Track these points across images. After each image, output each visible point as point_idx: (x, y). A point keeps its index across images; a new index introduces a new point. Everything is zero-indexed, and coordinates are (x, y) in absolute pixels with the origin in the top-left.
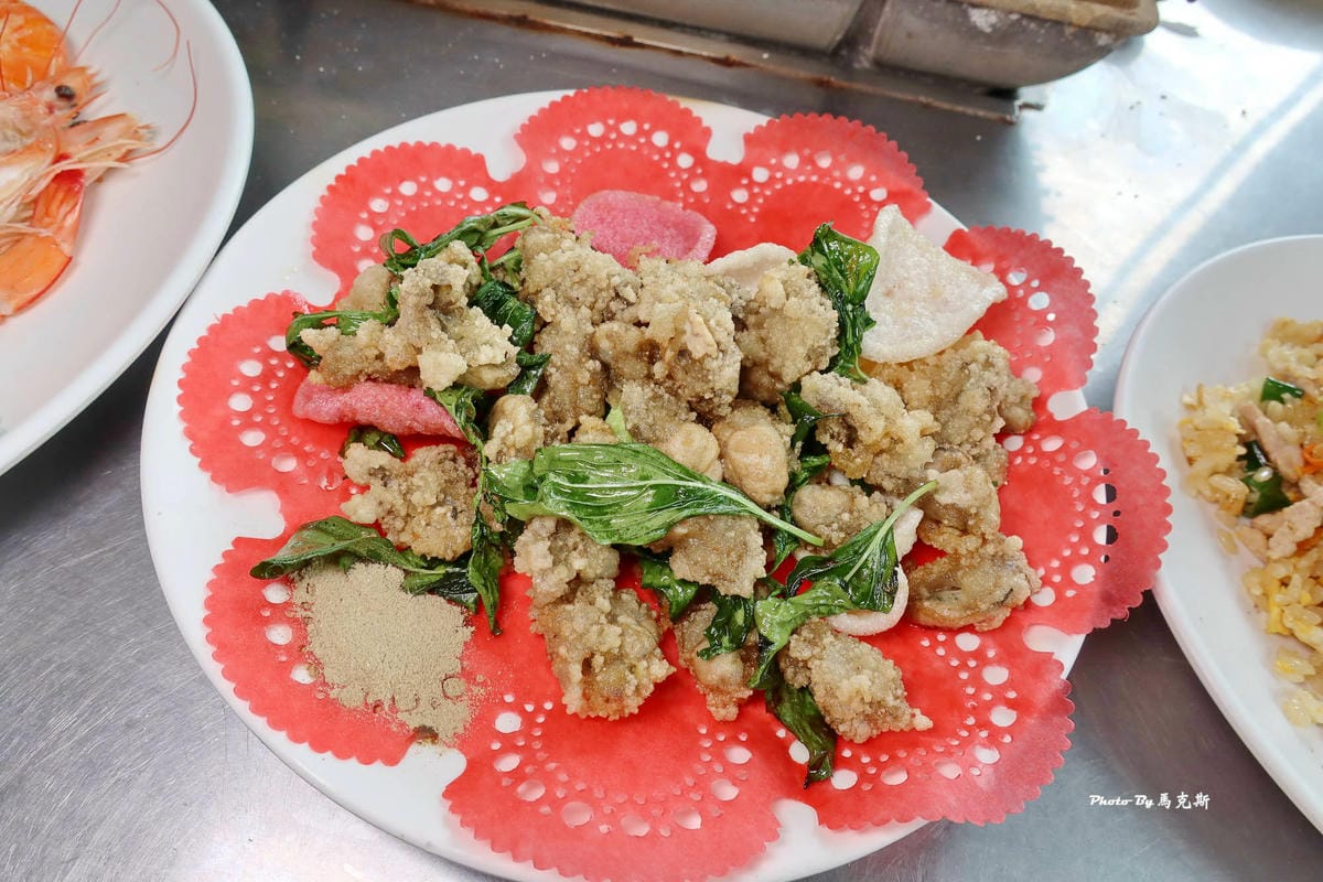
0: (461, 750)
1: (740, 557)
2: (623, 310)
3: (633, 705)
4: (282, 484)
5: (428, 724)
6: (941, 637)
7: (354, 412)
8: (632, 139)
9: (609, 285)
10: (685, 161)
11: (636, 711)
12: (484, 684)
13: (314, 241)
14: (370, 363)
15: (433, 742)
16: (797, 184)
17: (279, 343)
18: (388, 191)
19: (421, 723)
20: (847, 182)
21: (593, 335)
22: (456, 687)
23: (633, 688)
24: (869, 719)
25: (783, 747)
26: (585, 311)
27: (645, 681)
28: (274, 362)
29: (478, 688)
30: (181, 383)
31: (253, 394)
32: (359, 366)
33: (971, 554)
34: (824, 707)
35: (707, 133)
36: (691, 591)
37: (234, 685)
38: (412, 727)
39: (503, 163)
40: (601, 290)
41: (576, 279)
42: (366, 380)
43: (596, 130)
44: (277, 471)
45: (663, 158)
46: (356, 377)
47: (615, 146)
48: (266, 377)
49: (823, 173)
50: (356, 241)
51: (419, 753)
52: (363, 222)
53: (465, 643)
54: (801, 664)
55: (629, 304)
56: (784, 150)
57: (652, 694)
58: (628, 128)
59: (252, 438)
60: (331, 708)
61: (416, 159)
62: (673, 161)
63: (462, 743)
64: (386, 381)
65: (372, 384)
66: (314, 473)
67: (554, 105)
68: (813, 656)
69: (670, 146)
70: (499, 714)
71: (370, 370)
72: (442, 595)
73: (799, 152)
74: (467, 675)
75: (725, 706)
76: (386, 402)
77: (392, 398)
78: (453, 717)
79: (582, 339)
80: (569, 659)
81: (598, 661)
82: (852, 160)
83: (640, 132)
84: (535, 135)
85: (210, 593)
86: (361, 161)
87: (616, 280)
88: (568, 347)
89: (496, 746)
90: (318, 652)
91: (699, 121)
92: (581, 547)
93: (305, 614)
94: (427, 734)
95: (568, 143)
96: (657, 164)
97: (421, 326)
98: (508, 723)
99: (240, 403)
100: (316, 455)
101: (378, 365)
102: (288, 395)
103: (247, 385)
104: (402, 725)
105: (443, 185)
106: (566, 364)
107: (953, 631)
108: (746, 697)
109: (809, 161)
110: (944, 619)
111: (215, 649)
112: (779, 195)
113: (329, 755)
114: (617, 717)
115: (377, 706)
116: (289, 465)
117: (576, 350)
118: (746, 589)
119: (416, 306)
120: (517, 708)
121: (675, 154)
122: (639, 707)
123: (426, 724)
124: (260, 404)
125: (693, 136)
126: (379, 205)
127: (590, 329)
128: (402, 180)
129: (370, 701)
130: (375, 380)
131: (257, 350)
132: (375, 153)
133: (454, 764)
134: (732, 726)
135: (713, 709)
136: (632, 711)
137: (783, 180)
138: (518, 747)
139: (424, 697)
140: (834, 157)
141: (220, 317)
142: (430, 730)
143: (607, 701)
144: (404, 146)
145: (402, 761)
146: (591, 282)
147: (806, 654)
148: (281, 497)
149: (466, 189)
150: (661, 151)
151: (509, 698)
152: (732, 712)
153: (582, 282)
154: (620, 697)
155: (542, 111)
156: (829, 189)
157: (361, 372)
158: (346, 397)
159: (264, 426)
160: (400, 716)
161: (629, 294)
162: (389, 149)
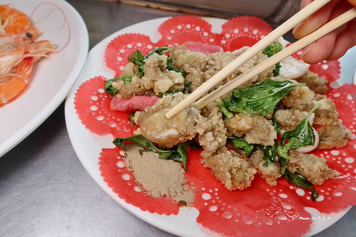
0: (195, 207)
1: (269, 133)
2: (210, 67)
3: (249, 184)
4: (113, 131)
5: (183, 200)
6: (326, 153)
7: (133, 105)
8: (190, 29)
9: (204, 61)
10: (206, 34)
11: (250, 186)
12: (194, 185)
13: (106, 61)
14: (137, 89)
15: (186, 206)
16: (238, 38)
17: (102, 91)
18: (124, 47)
19: (180, 200)
20: (253, 35)
21: (203, 75)
22: (186, 187)
23: (248, 178)
24: (322, 176)
25: (294, 191)
26: (198, 69)
27: (252, 175)
28: (101, 96)
29: (193, 187)
30: (75, 103)
31: (97, 106)
32: (133, 91)
33: (330, 125)
34: (308, 176)
35: (210, 26)
36: (252, 148)
37: (118, 194)
38: (178, 202)
39: (155, 38)
40: (201, 63)
41: (194, 60)
42: (135, 95)
43: (179, 27)
44: (110, 127)
45: (199, 34)
46: (132, 94)
47: (185, 32)
48: (100, 100)
49: (245, 33)
50: (118, 61)
51: (183, 210)
52: (119, 56)
53: (184, 173)
54: (294, 165)
55: (212, 65)
56: (234, 28)
57: (254, 179)
58: (188, 26)
59: (101, 118)
60: (150, 199)
61: (130, 38)
62: (202, 34)
63: (195, 205)
64: (141, 95)
65: (137, 96)
66: (122, 127)
67: (167, 21)
68: (298, 161)
69: (201, 31)
70: (202, 194)
71: (137, 91)
72: (172, 159)
73: (238, 28)
74: (188, 183)
75: (272, 181)
76: (144, 101)
77: (145, 99)
78: (189, 196)
79: (200, 77)
80: (225, 171)
81: (234, 170)
82: (254, 28)
83: (192, 27)
84: (163, 29)
85: (100, 166)
86: (115, 39)
87: (207, 59)
88: (197, 79)
89: (206, 204)
90: (140, 181)
91: (207, 23)
92: (219, 135)
93: (131, 170)
94: (183, 203)
95: (173, 31)
96: (198, 36)
97: (156, 73)
98: (206, 197)
99: (94, 108)
100: (121, 121)
101: (140, 89)
102: (108, 105)
103: (94, 103)
104: (175, 201)
105: (139, 45)
106: (197, 84)
107: (329, 150)
108: (280, 177)
109: (241, 30)
110: (329, 145)
111: (108, 183)
112: (234, 41)
113: (155, 213)
114: (243, 189)
115: (165, 196)
116: (114, 125)
117: (199, 80)
118: (272, 143)
119: (154, 67)
120: (207, 191)
121: (203, 32)
122: (250, 184)
123: (182, 200)
124: (100, 108)
125: (207, 27)
126: (122, 51)
127: (202, 73)
128: (128, 43)
129: (162, 194)
130: (138, 95)
131: (95, 93)
132: (119, 37)
133: (195, 213)
134: (277, 187)
135: (269, 183)
136: (249, 186)
137: (234, 36)
138: (214, 203)
139: (178, 191)
140: (249, 28)
141: (82, 83)
142: (184, 201)
143: (240, 183)
144: (126, 34)
145: (179, 213)
146: (198, 61)
147: (296, 161)
148: (113, 135)
149: (146, 46)
150: (198, 32)
151: (203, 189)
152: (275, 183)
153: (196, 61)
154: (244, 182)
155: (164, 23)
156: (248, 38)
157: (134, 92)
158: (129, 101)
159: (103, 114)
160: (173, 198)
161: (211, 62)
162: (123, 35)
